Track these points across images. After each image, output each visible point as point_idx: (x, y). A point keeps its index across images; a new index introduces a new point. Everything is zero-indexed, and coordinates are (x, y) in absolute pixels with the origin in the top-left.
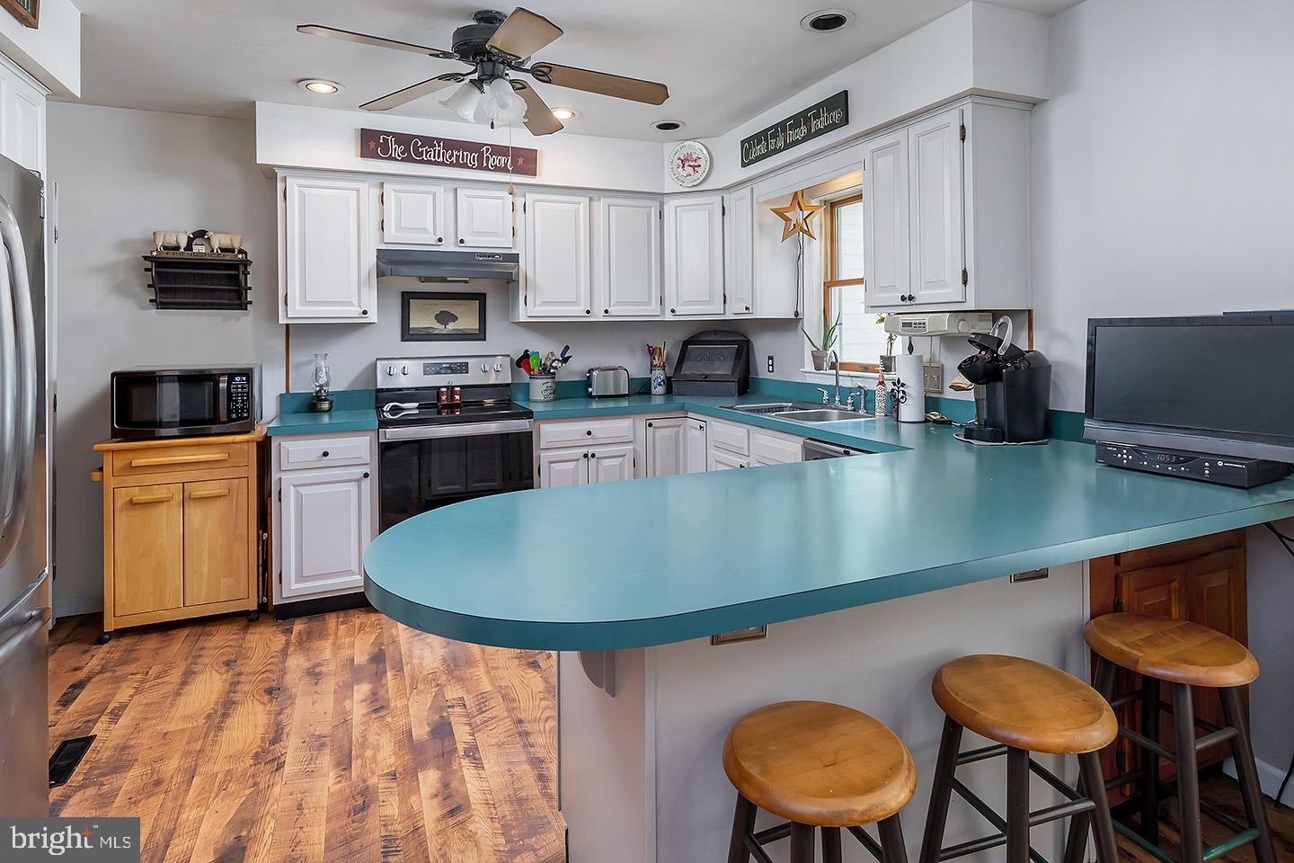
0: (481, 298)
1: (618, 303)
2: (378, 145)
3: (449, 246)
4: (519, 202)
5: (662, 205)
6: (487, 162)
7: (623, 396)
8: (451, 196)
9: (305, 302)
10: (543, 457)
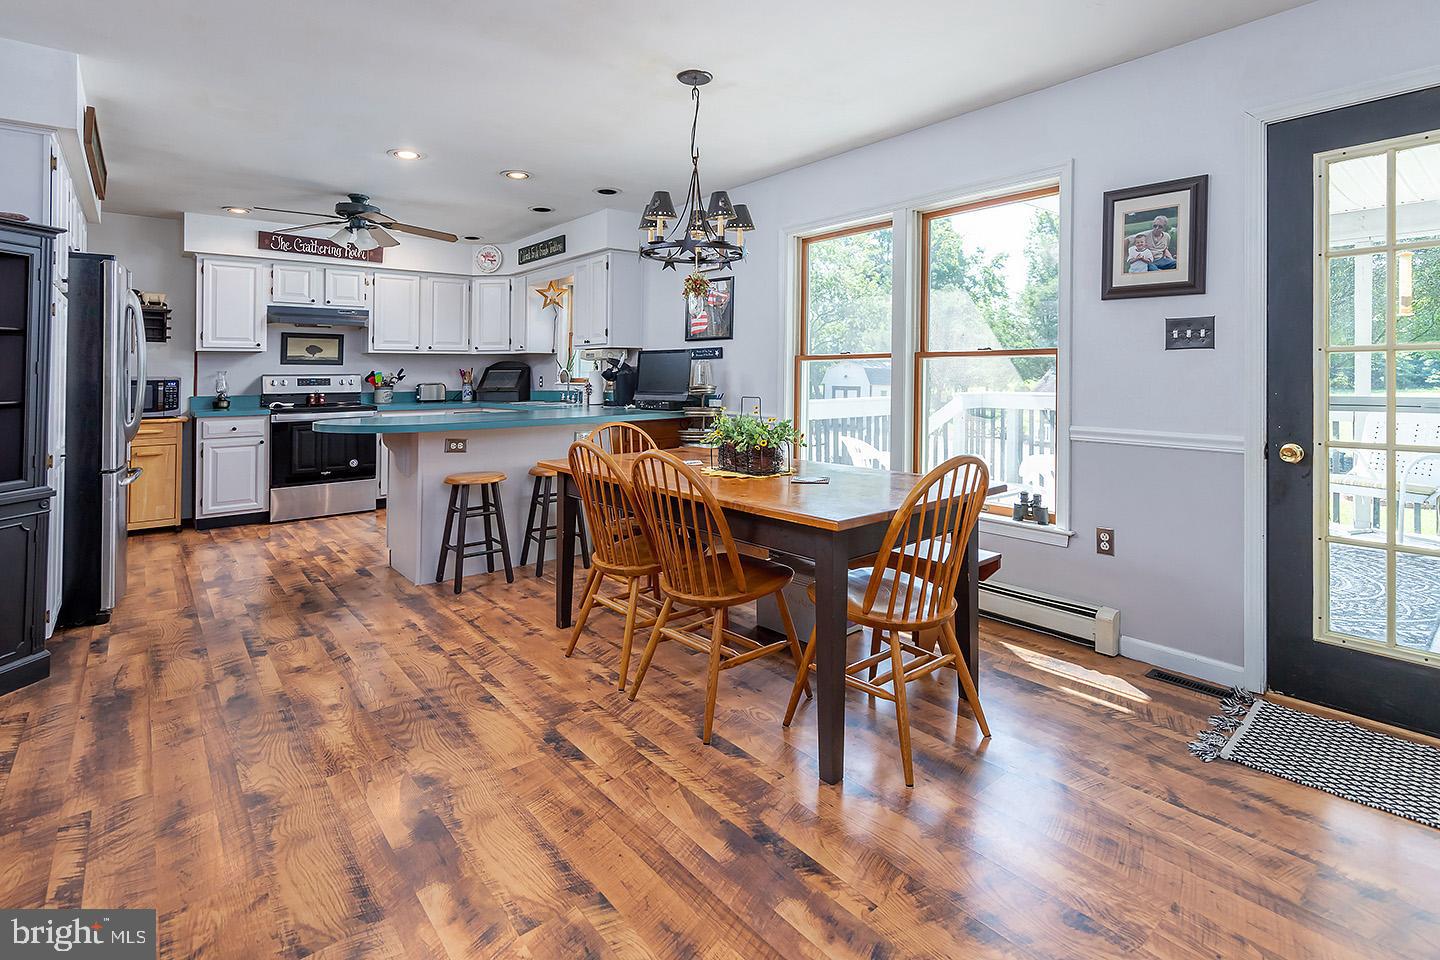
0: (340, 338)
1: (437, 343)
2: (271, 241)
3: (319, 305)
4: (370, 279)
5: (471, 282)
6: (348, 254)
7: (442, 401)
8: (322, 273)
9: (215, 338)
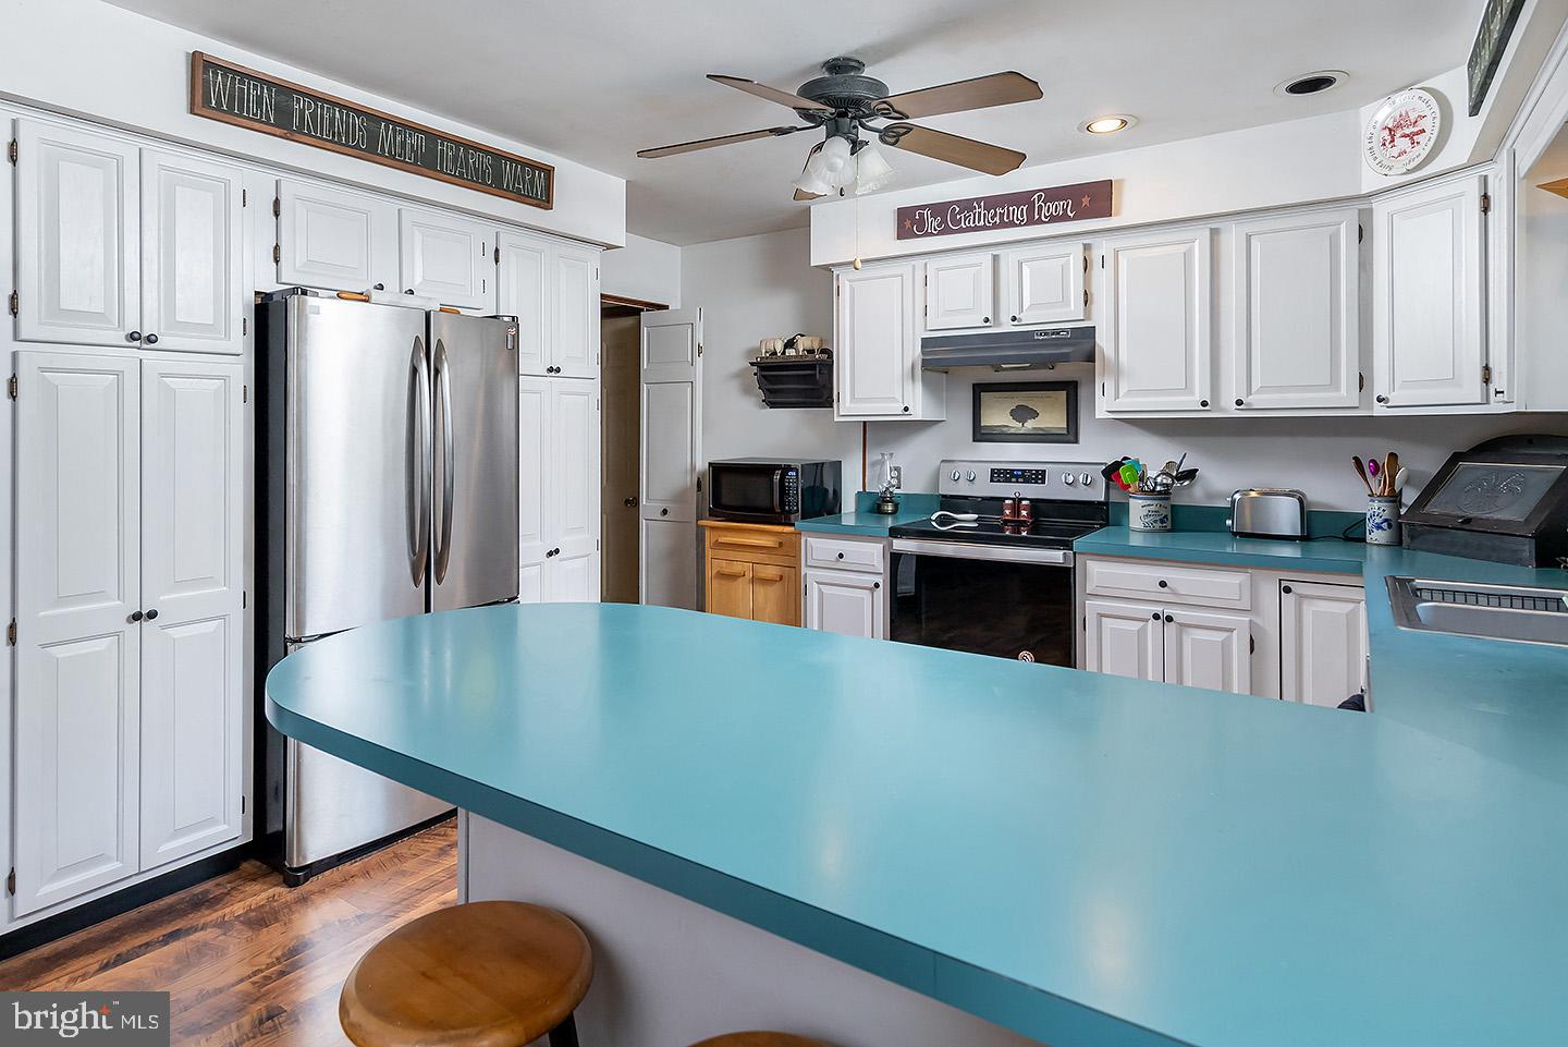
0: (1070, 387)
2: (914, 222)
4: (1096, 255)
6: (1039, 214)
9: (854, 399)
10: (1089, 608)
